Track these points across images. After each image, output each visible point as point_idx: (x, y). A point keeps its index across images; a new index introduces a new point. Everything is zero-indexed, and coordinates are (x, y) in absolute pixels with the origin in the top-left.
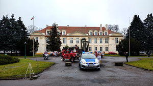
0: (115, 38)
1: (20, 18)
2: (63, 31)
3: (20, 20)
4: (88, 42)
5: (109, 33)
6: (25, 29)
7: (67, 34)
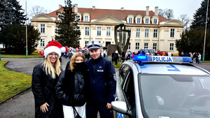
0: (170, 29)
2: (85, 15)
5: (160, 21)
6: (19, 7)
7: (92, 21)
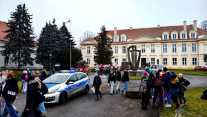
1: (64, 23)
2: (122, 36)
3: (64, 26)
4: (139, 51)
5: (199, 34)
7: (128, 40)
